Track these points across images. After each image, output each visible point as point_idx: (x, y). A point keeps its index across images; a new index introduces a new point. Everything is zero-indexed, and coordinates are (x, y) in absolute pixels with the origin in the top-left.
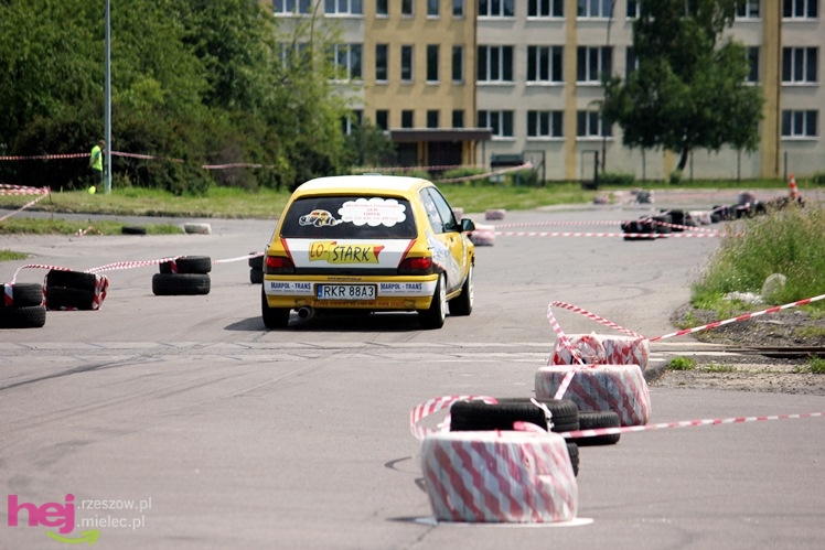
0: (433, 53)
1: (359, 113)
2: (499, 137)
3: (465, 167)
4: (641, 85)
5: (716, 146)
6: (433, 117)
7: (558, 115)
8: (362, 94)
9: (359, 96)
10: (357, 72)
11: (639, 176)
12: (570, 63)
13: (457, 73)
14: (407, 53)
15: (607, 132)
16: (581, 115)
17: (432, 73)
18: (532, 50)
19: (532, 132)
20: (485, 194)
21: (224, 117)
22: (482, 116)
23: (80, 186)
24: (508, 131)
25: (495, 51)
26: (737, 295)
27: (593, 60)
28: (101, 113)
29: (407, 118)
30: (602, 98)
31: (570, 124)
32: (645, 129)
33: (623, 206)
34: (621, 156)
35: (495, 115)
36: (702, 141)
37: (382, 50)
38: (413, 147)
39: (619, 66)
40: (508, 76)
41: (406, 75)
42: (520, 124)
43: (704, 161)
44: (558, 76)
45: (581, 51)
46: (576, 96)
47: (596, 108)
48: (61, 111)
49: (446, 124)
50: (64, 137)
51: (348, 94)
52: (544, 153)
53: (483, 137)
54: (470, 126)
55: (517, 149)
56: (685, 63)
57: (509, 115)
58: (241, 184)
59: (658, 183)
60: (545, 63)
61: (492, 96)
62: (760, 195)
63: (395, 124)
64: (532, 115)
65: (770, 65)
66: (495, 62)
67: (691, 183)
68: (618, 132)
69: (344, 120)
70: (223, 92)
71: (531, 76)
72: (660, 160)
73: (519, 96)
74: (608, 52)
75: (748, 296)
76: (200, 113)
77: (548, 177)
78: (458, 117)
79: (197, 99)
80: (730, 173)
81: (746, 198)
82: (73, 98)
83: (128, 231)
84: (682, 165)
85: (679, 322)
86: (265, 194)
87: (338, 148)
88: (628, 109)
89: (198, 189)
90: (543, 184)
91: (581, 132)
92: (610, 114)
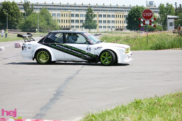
0: (67, 20)
2: (73, 28)
4: (86, 23)
9: (60, 24)
10: (60, 22)
13: (69, 22)
14: (64, 20)
15: (83, 28)
16: (80, 26)
17: (67, 22)
21: (48, 26)
23: (35, 32)
24: (74, 28)
27: (82, 21)
28: (38, 26)
29: (64, 26)
30: (82, 24)
31: (79, 27)
32: (86, 27)
34: (84, 30)
35: (72, 26)
36: (92, 29)
37: (62, 20)
38: (65, 29)
39: (84, 22)
41: (64, 22)
42: (75, 27)
44: (78, 23)
45: (80, 20)
46: (80, 24)
47: (82, 25)
48: (34, 26)
49: (68, 27)
50: (34, 28)
53: (71, 28)
54: (70, 27)
55: (75, 29)
56: (90, 21)
57: (74, 26)
60: (77, 21)
61: (72, 24)
62: (98, 33)
63: (63, 27)
64: (76, 26)
66: (73, 21)
67: (91, 32)
68: (84, 28)
69: (59, 26)
70: (48, 24)
72: (88, 30)
73: (75, 24)
74: (83, 20)
76: (46, 26)
78: (69, 26)
79: (46, 24)
80: (94, 32)
81: (96, 34)
82: (35, 24)
83: (41, 36)
84: (90, 31)
88: (85, 25)
92: (83, 26)
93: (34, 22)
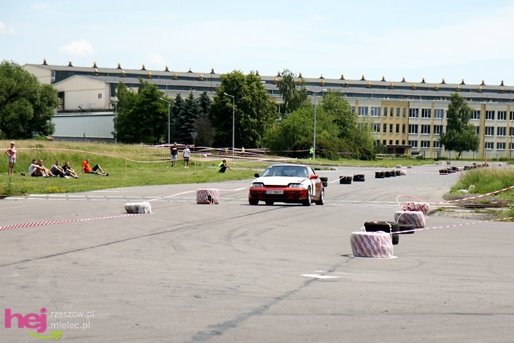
0: (398, 126)
1: (378, 141)
2: (414, 147)
3: (405, 154)
4: (449, 135)
5: (468, 151)
6: (397, 142)
7: (429, 142)
8: (379, 136)
10: (378, 131)
12: (432, 129)
13: (403, 131)
14: (391, 126)
15: (441, 146)
16: (435, 142)
17: (397, 131)
18: (422, 126)
19: (422, 146)
20: (409, 161)
21: (344, 141)
22: (410, 142)
24: (416, 146)
25: (413, 126)
26: (461, 190)
27: (438, 129)
28: (313, 140)
29: (391, 142)
31: (432, 144)
32: (450, 146)
33: (444, 165)
34: (444, 153)
35: (413, 142)
36: (464, 149)
37: (385, 125)
38: (392, 149)
40: (416, 132)
41: (391, 131)
42: (419, 144)
43: (465, 154)
44: (429, 132)
45: (435, 126)
46: (433, 137)
47: (438, 141)
48: (304, 139)
49: (400, 144)
50: (304, 146)
51: (376, 136)
52: (425, 151)
54: (406, 144)
55: (418, 150)
56: (459, 129)
57: (416, 142)
58: (348, 158)
59: (453, 159)
60: (426, 129)
61: (412, 137)
62: (478, 163)
63: (388, 144)
64: (422, 142)
65: (482, 131)
67: (461, 160)
68: (443, 147)
69: (374, 143)
70: (344, 135)
71: (422, 132)
72: (454, 154)
73: (419, 137)
74: (442, 126)
75: (465, 191)
77: (426, 157)
78: (404, 142)
82: (306, 136)
84: (459, 155)
85: (446, 198)
86: (353, 160)
87: (373, 150)
89: (337, 159)
90: (424, 159)
91: (434, 146)
92: (442, 142)
93: (304, 130)
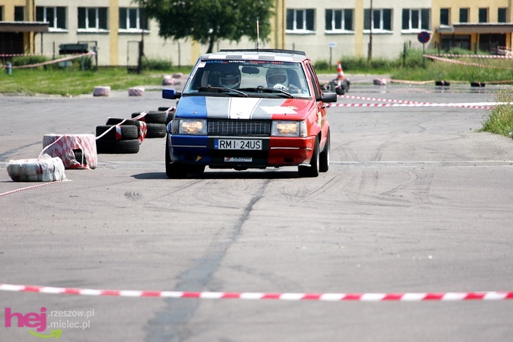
2: (55, 28)
5: (237, 38)
7: (103, 11)
11: (176, 63)
15: (145, 25)
16: (122, 11)
19: (82, 24)
22: (39, 11)
24: (62, 24)
31: (114, 19)
36: (224, 34)
42: (72, 17)
47: (134, 5)
49: (9, 18)
52: (96, 42)
53: (41, 29)
54: (30, 19)
57: (62, 10)
64: (81, 10)
77: (99, 63)
78: (19, 12)
88: (165, 6)
90: (97, 68)
91: (123, 25)
92: (148, 11)
